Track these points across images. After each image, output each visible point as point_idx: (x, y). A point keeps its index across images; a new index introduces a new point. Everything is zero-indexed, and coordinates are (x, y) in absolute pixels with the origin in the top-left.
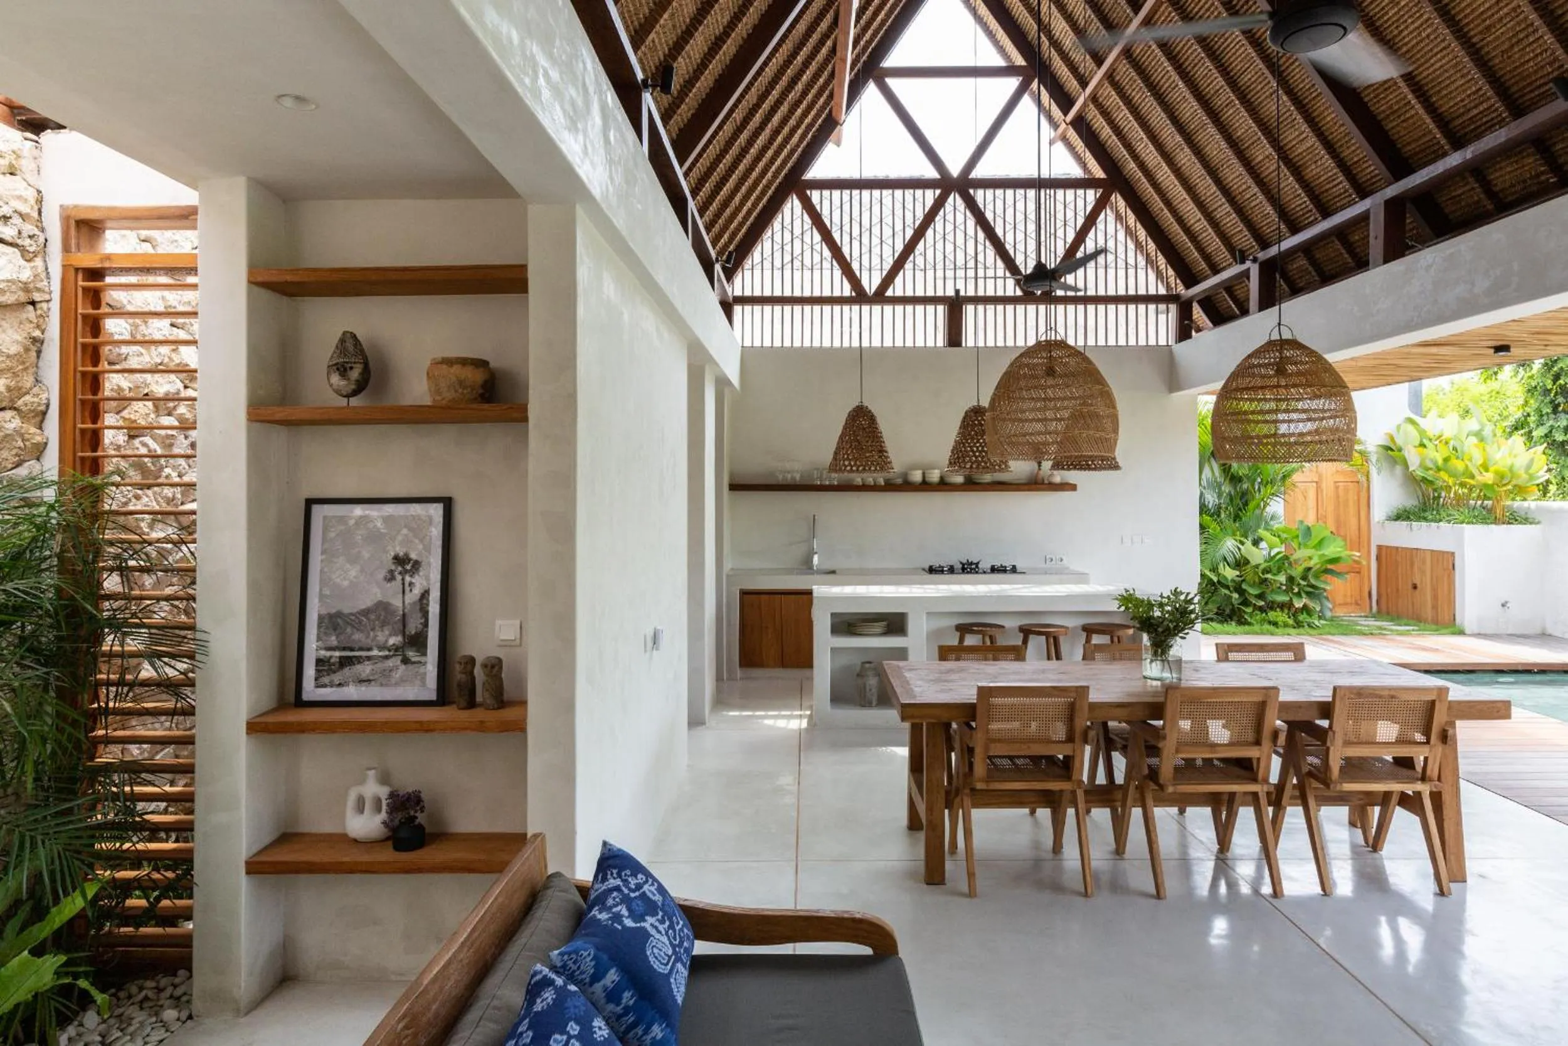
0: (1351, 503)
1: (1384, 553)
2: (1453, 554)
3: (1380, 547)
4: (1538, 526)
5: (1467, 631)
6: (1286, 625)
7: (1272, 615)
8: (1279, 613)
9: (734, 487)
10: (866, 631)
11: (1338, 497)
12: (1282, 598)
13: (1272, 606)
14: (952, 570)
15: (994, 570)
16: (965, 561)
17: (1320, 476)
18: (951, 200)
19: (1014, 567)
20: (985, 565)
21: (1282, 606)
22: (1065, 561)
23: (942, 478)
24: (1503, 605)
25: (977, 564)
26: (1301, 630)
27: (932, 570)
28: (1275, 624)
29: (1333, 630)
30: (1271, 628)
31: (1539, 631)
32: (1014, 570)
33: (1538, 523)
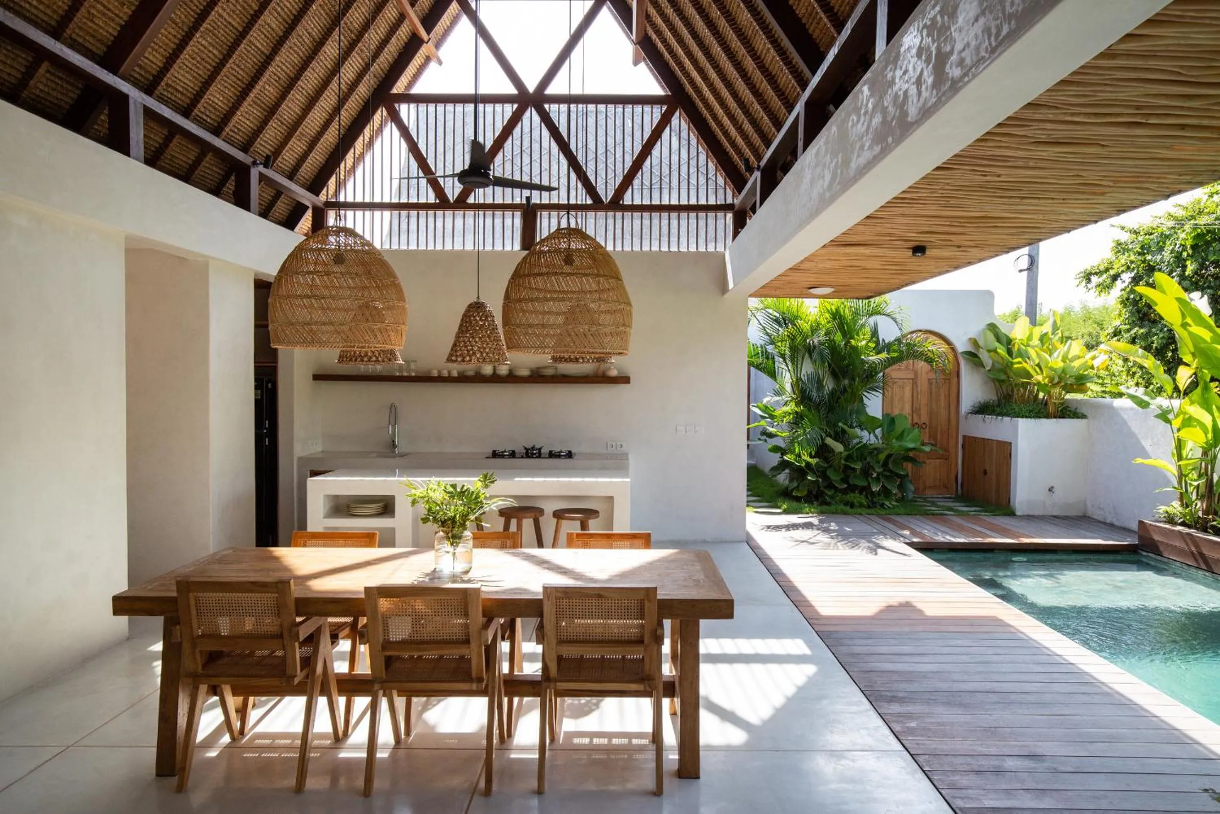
0: (942, 397)
1: (970, 443)
2: (1010, 443)
3: (964, 437)
4: (1084, 420)
5: (1018, 513)
6: (861, 505)
7: (850, 497)
8: (857, 494)
9: (317, 377)
10: (359, 511)
11: (931, 393)
12: (861, 483)
13: (852, 488)
14: (513, 455)
15: (552, 455)
16: (529, 446)
17: (916, 373)
18: (527, 114)
19: (570, 452)
20: (545, 451)
21: (862, 490)
22: (624, 447)
23: (511, 371)
24: (1050, 490)
25: (540, 449)
26: (873, 511)
27: (495, 455)
28: (852, 506)
29: (902, 510)
30: (848, 508)
31: (1080, 514)
32: (570, 455)
33: (1084, 416)
